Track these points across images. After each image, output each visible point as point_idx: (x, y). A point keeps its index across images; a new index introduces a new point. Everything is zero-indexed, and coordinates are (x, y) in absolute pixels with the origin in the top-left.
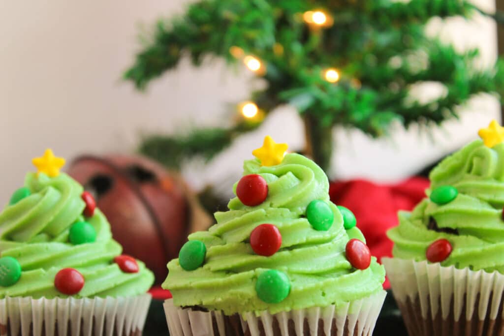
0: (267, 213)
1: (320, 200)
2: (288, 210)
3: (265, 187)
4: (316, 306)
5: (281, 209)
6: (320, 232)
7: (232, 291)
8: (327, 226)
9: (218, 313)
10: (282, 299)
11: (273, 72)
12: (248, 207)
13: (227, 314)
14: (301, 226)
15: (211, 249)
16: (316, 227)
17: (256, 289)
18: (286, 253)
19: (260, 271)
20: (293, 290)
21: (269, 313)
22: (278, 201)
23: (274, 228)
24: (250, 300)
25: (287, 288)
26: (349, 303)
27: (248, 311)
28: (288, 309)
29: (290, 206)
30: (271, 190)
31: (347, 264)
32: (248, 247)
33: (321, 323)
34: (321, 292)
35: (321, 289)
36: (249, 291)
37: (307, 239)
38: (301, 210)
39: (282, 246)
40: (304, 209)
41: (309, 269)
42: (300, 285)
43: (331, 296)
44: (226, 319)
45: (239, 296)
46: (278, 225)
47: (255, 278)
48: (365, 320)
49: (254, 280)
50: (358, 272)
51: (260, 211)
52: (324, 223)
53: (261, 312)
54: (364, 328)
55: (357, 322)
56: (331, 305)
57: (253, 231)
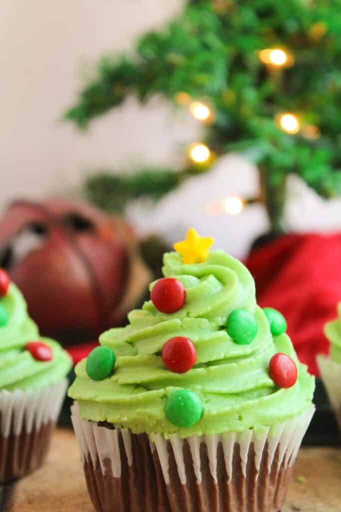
0: (183, 323)
1: (244, 309)
2: (205, 321)
3: (182, 293)
4: (230, 432)
5: (199, 319)
6: (242, 345)
7: (139, 410)
8: (249, 340)
9: (125, 431)
10: (194, 423)
11: (223, 121)
12: (163, 314)
13: (134, 432)
14: (220, 339)
15: (120, 360)
16: (236, 340)
17: (165, 411)
18: (200, 370)
19: (171, 389)
20: (206, 413)
21: (179, 436)
22: (196, 310)
23: (189, 342)
24: (159, 422)
25: (200, 411)
26: (269, 428)
27: (156, 433)
28: (200, 433)
29: (208, 316)
30: (188, 297)
31: (270, 382)
32: (160, 361)
33: (237, 448)
34: (237, 416)
35: (238, 413)
36: (157, 411)
37: (225, 355)
38: (221, 321)
39: (197, 363)
40: (225, 319)
41: (225, 389)
42: (213, 408)
43: (248, 421)
44: (134, 437)
45: (146, 417)
46: (193, 337)
47: (165, 396)
48: (287, 442)
49: (164, 399)
50: (282, 391)
51: (175, 320)
52: (246, 337)
53: (171, 435)
54: (287, 450)
55: (279, 444)
56: (249, 430)
57: (166, 344)
